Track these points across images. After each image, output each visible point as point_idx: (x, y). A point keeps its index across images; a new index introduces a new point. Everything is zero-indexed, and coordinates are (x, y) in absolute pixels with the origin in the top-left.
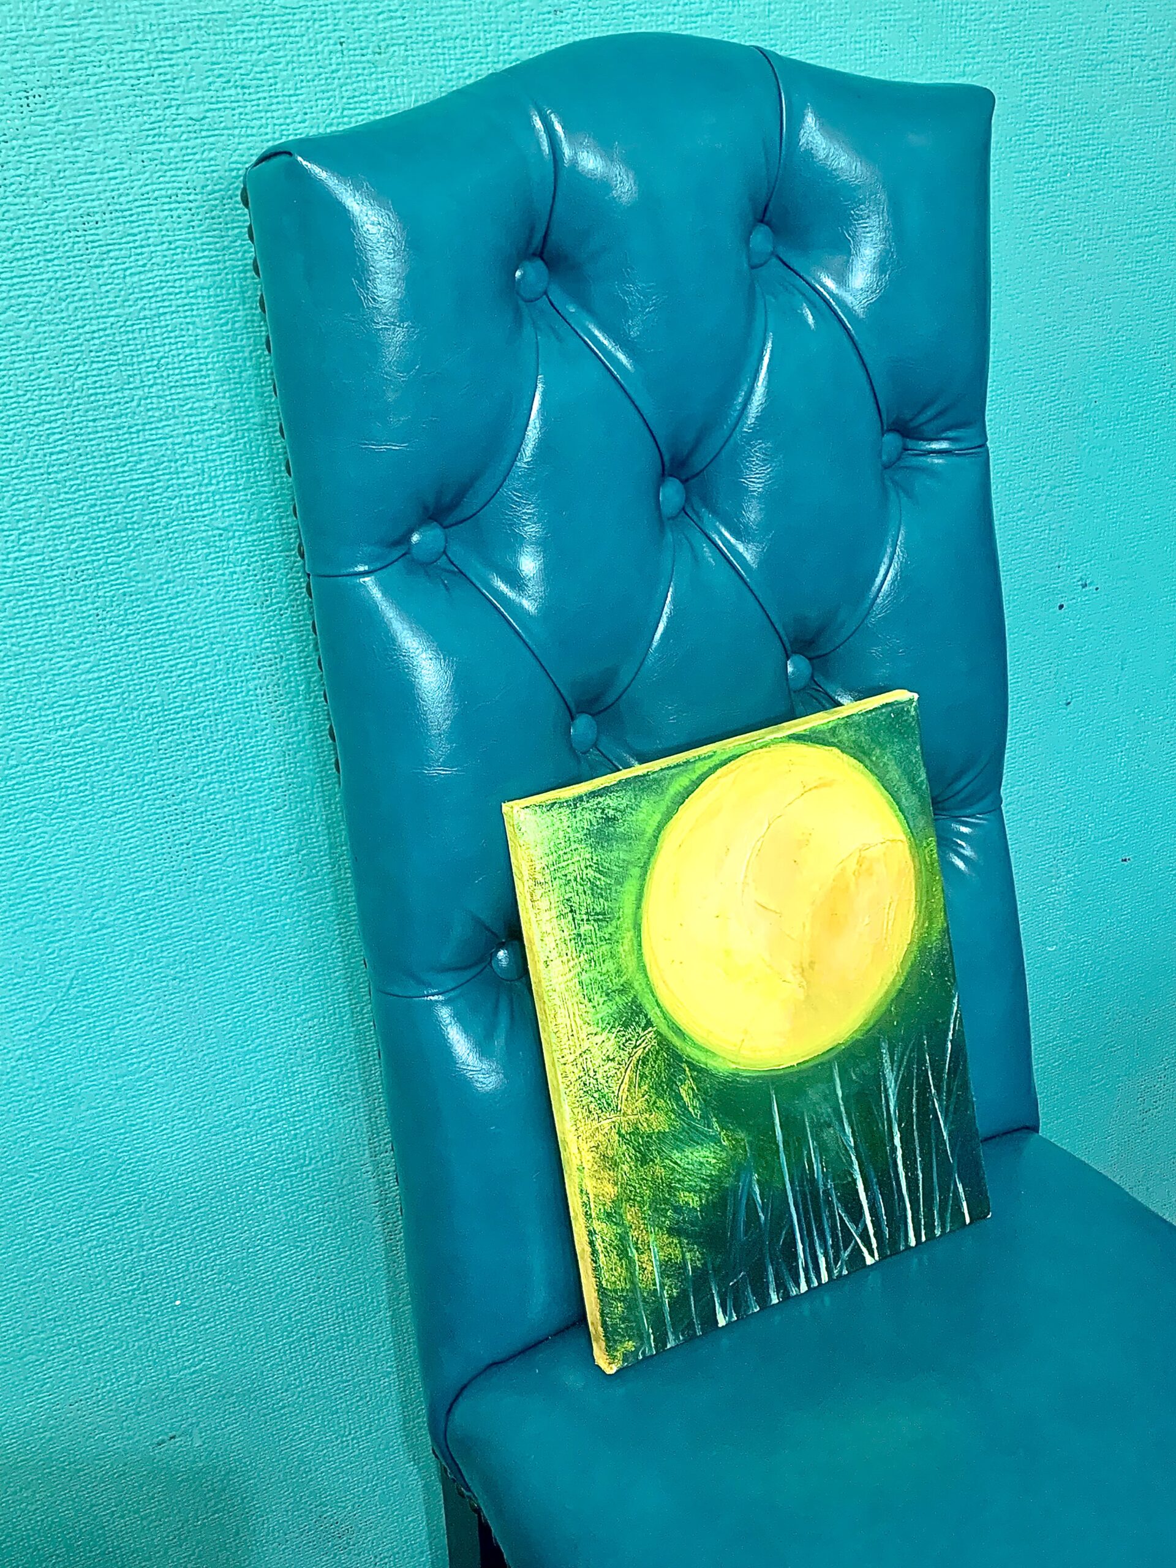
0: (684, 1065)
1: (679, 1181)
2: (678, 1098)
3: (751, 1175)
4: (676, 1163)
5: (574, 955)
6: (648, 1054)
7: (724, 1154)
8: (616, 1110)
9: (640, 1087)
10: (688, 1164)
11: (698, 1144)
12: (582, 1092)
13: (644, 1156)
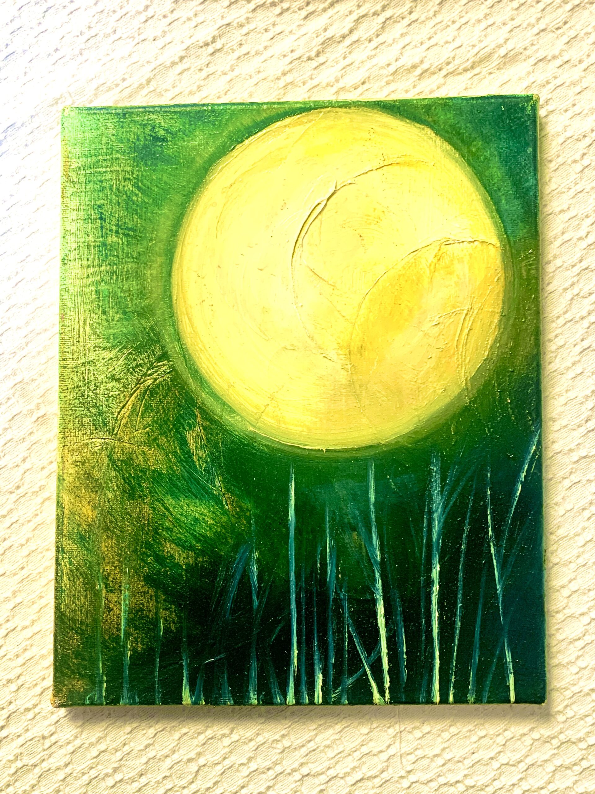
0: (196, 412)
1: (168, 529)
2: (183, 442)
3: (251, 552)
4: (168, 510)
5: (96, 262)
6: (158, 386)
7: (224, 519)
8: (111, 431)
9: (142, 417)
10: (182, 515)
11: (197, 497)
12: (77, 401)
13: (133, 489)
